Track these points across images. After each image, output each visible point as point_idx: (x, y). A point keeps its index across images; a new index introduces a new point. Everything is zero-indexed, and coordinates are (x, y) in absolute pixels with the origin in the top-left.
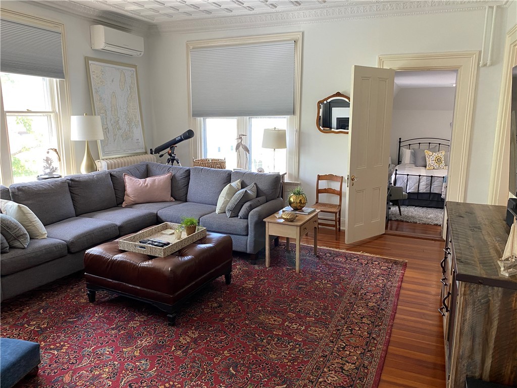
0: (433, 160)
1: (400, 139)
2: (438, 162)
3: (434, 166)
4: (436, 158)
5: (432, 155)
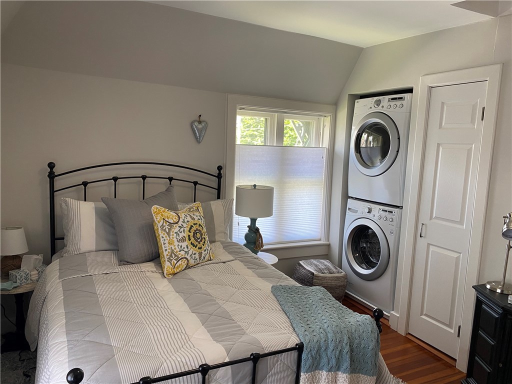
0: (183, 240)
1: (51, 166)
2: (197, 243)
3: (188, 257)
4: (191, 228)
5: (177, 223)
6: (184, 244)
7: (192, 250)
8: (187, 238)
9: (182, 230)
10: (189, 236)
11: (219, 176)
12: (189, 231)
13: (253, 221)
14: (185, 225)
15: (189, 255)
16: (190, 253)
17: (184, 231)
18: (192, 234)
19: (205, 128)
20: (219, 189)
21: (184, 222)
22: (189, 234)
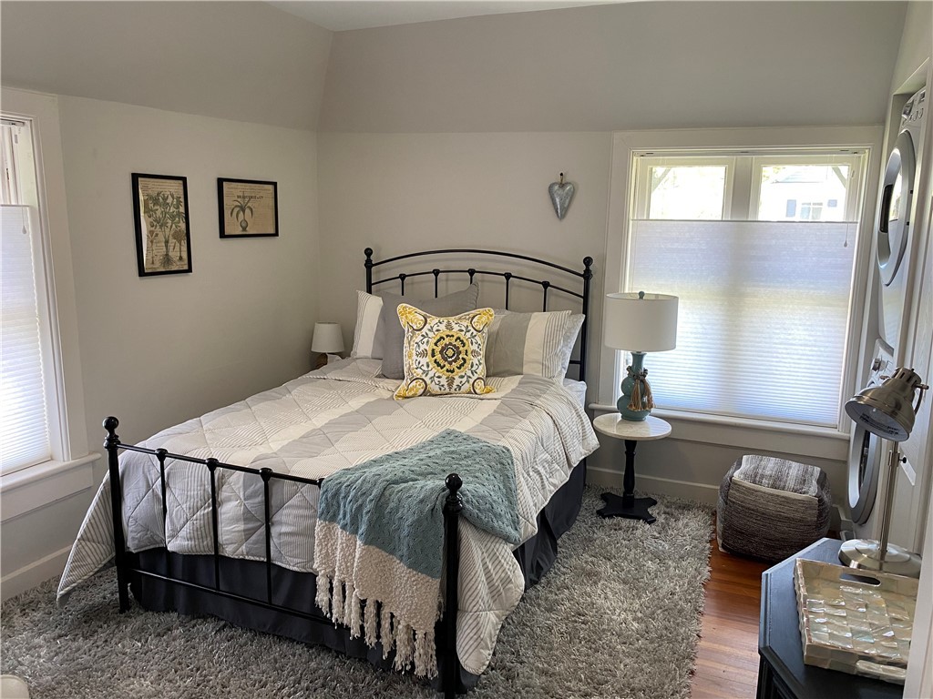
0: (424, 353)
1: (368, 252)
2: (446, 363)
3: (427, 379)
4: (439, 340)
5: (420, 330)
6: (424, 361)
7: (434, 370)
8: (430, 353)
9: (425, 340)
10: (433, 350)
11: (587, 275)
12: (436, 344)
13: (638, 358)
14: (431, 334)
15: (429, 376)
16: (431, 374)
17: (428, 342)
18: (438, 349)
19: (572, 195)
20: (586, 298)
21: (431, 330)
22: (435, 347)
